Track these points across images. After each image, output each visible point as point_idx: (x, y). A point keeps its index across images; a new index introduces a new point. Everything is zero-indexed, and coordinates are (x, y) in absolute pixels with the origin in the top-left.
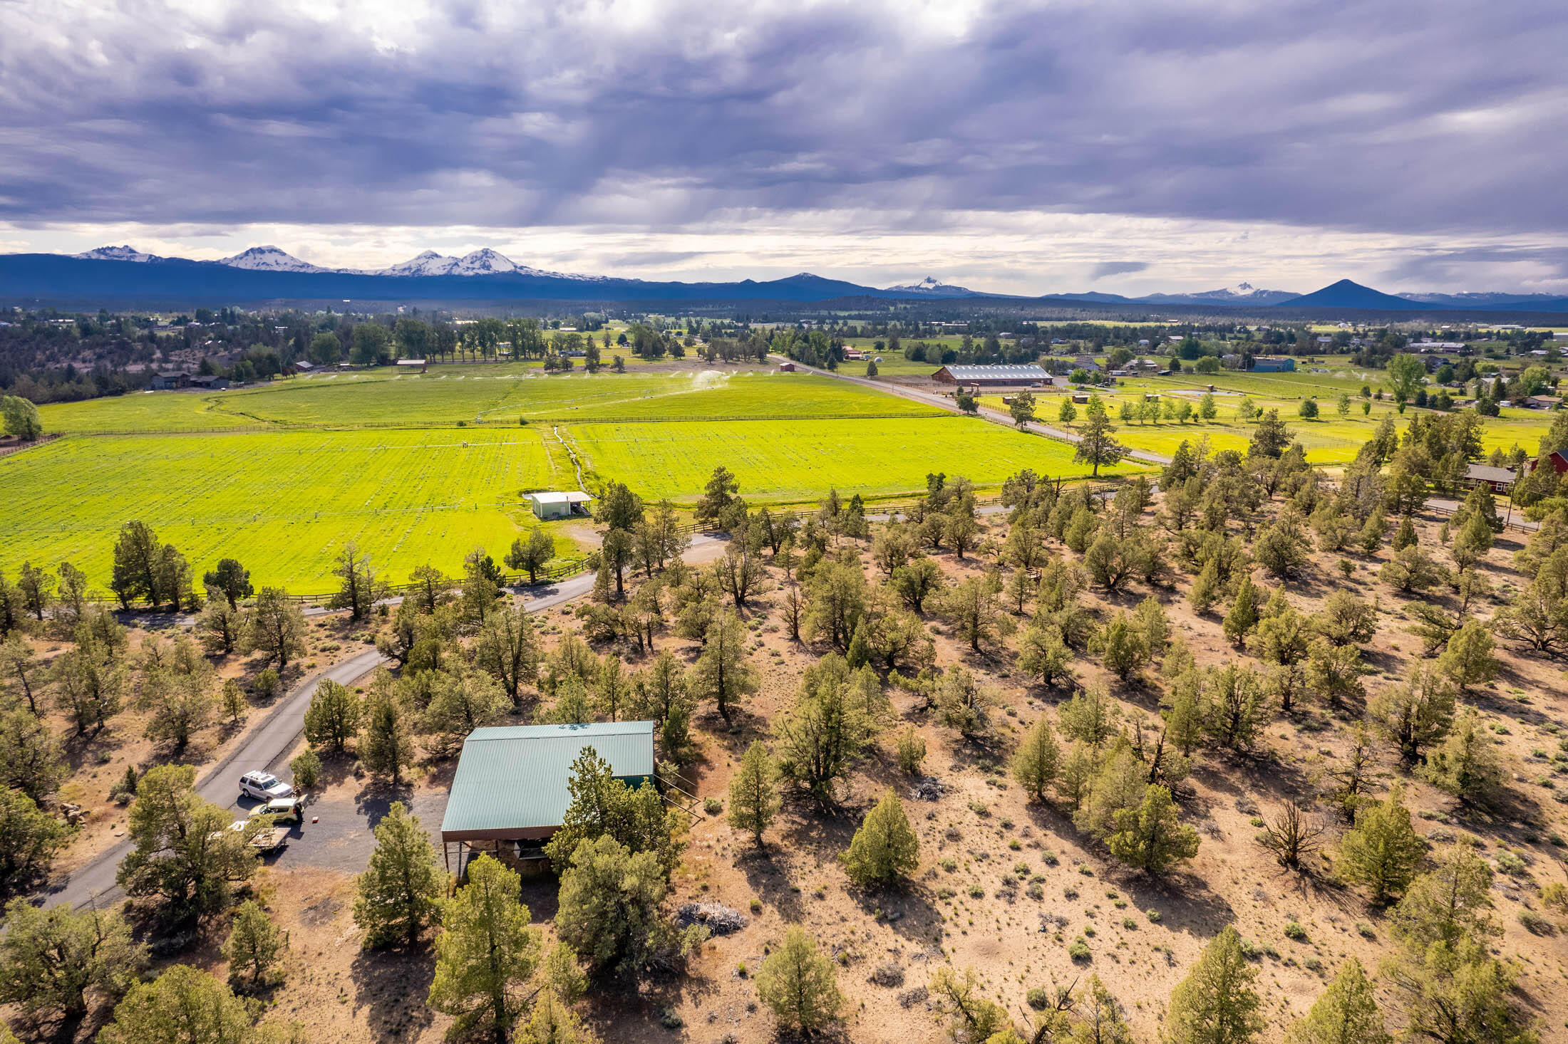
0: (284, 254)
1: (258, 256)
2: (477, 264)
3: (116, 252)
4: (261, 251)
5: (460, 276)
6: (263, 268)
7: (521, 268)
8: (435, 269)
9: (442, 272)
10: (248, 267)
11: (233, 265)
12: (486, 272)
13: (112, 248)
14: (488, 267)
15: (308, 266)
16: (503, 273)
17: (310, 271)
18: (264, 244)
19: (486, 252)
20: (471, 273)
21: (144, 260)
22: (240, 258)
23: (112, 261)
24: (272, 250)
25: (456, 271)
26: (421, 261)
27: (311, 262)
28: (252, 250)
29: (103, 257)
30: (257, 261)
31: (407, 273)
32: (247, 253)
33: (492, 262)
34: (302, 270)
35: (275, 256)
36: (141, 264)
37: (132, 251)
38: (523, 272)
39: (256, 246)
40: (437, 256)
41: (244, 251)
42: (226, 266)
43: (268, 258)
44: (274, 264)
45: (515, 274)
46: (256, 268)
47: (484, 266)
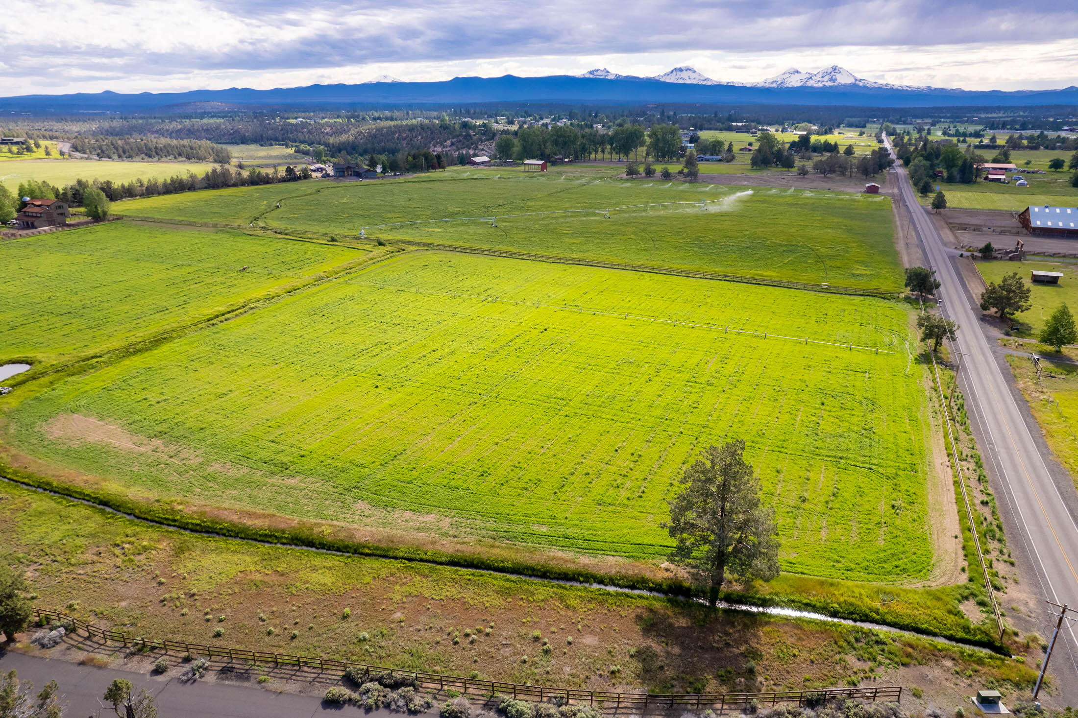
0: (695, 72)
1: (679, 73)
2: (826, 78)
3: (599, 73)
4: (681, 70)
5: (812, 87)
6: (681, 81)
7: (860, 80)
8: (794, 82)
9: (799, 84)
10: (671, 81)
11: (662, 80)
12: (832, 84)
13: (597, 71)
14: (834, 81)
15: (709, 79)
16: (845, 85)
17: (709, 83)
18: (683, 65)
19: (835, 69)
20: (820, 85)
21: (613, 77)
22: (667, 75)
23: (596, 78)
24: (688, 69)
25: (810, 83)
26: (785, 76)
27: (710, 77)
28: (675, 69)
29: (591, 76)
30: (677, 77)
31: (774, 85)
32: (672, 72)
33: (838, 76)
34: (704, 83)
35: (690, 73)
36: (611, 80)
37: (608, 72)
38: (860, 84)
39: (678, 66)
40: (797, 72)
41: (670, 70)
42: (658, 80)
43: (685, 75)
44: (687, 79)
45: (854, 85)
46: (676, 82)
47: (831, 80)
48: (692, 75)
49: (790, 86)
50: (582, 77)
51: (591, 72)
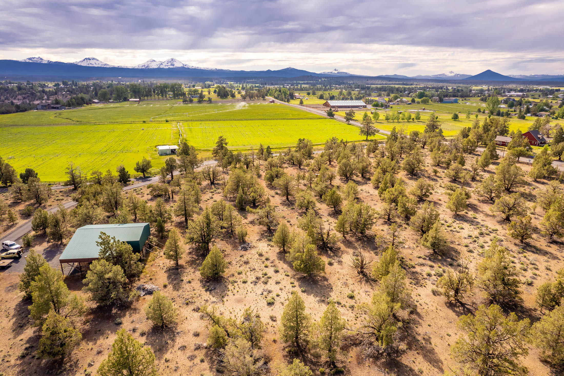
0: (98, 60)
1: (88, 61)
2: (169, 64)
3: (35, 59)
4: (89, 59)
5: (163, 68)
6: (90, 65)
7: (185, 65)
8: (154, 66)
9: (156, 67)
10: (85, 65)
11: (79, 64)
12: (173, 67)
13: (34, 58)
14: (173, 65)
16: (179, 67)
17: (108, 67)
18: (90, 57)
19: (172, 60)
20: (167, 67)
21: (46, 62)
22: (81, 61)
23: (34, 62)
24: (93, 59)
25: (162, 67)
26: (149, 63)
27: (108, 63)
28: (86, 58)
29: (31, 61)
30: (88, 63)
31: (143, 67)
32: (84, 60)
33: (175, 63)
34: (105, 66)
35: (95, 61)
36: (45, 64)
37: (41, 59)
38: (186, 67)
39: (87, 57)
40: (154, 61)
41: (83, 59)
42: (76, 65)
43: (92, 62)
44: (93, 64)
45: (183, 68)
46: (87, 65)
47: (172, 65)
48: (97, 62)
49: (152, 68)
50: (24, 61)
51: (29, 59)
